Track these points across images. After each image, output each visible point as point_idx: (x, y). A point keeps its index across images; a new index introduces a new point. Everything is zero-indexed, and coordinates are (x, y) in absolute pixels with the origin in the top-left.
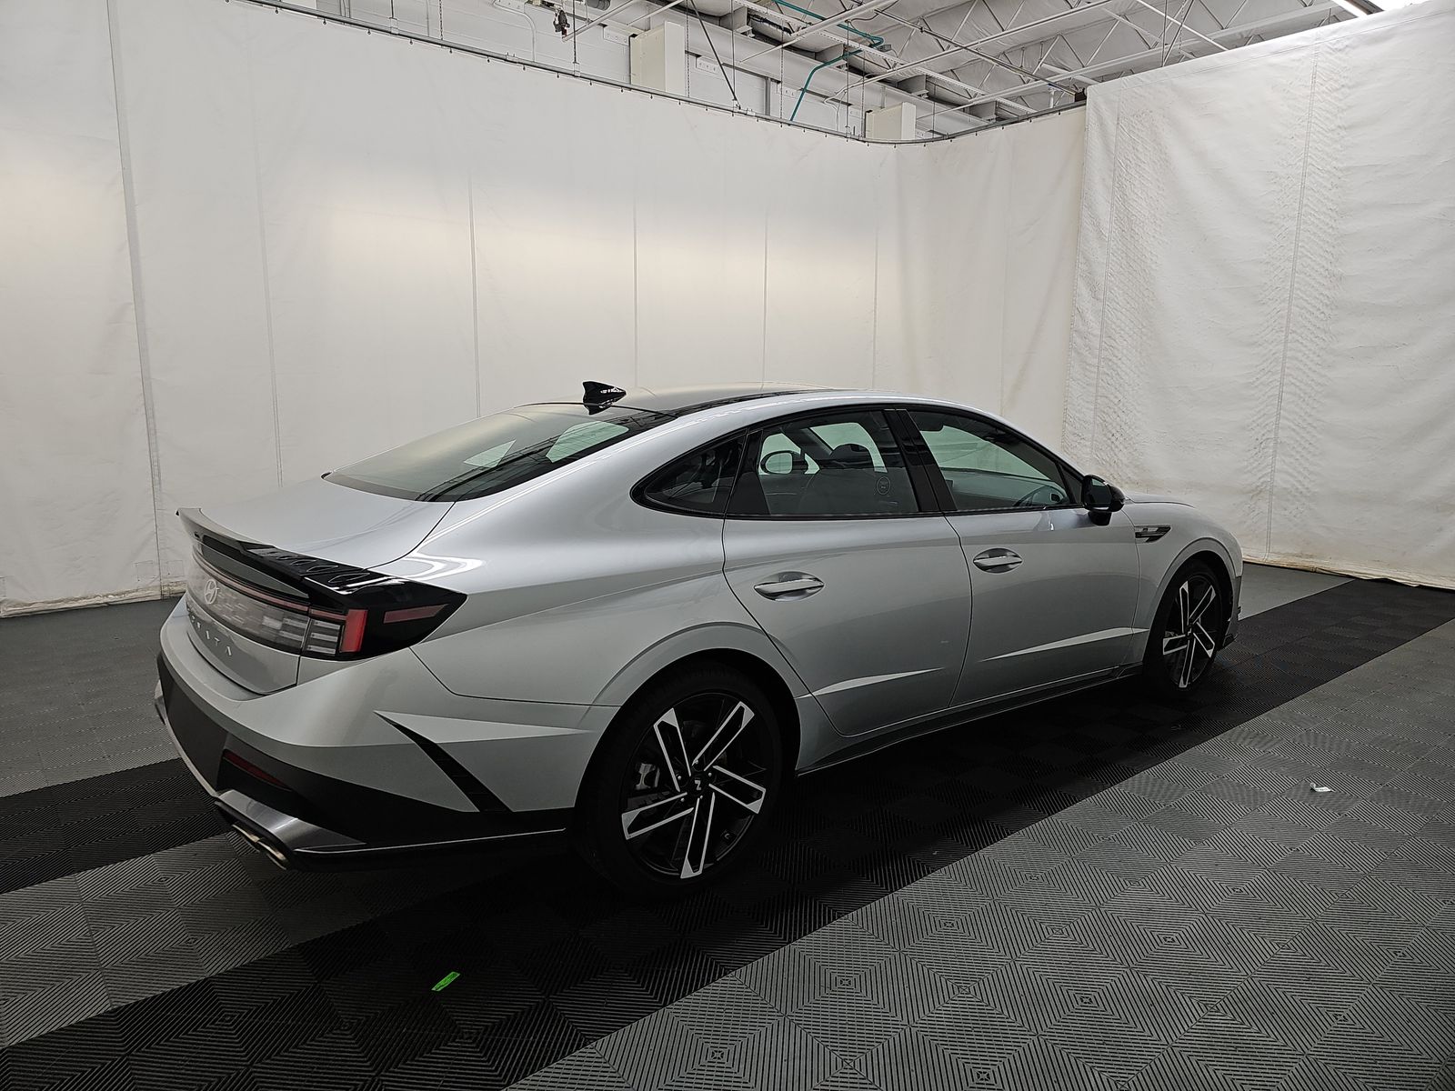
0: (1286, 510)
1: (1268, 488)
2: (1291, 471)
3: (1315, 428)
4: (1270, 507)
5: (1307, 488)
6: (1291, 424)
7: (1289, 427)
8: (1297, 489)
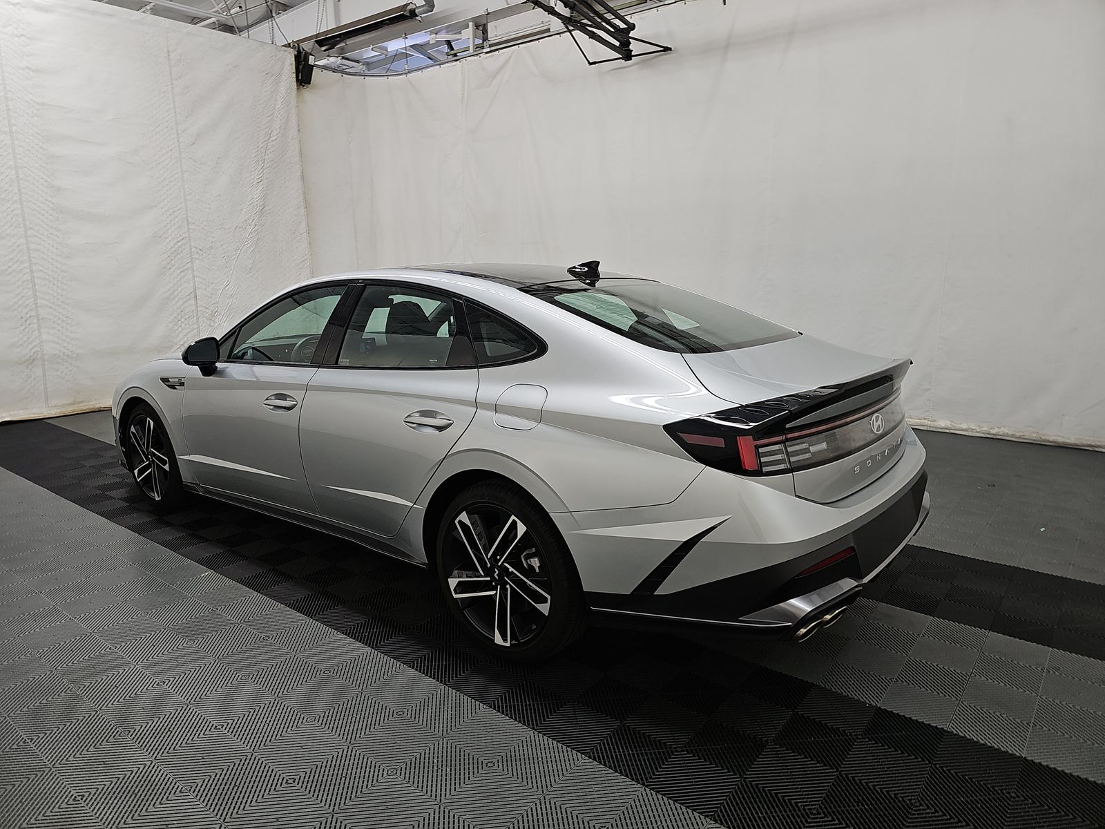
0: (57, 371)
1: (39, 356)
2: (56, 340)
3: (68, 304)
4: (44, 371)
5: (72, 351)
6: (47, 303)
7: (47, 306)
8: (64, 353)
